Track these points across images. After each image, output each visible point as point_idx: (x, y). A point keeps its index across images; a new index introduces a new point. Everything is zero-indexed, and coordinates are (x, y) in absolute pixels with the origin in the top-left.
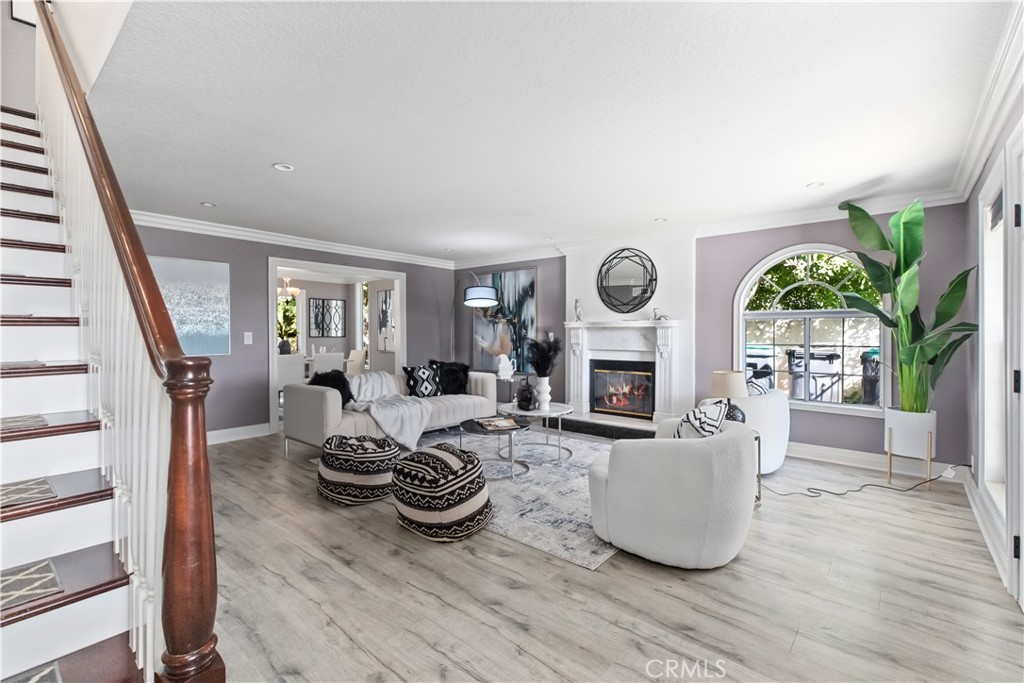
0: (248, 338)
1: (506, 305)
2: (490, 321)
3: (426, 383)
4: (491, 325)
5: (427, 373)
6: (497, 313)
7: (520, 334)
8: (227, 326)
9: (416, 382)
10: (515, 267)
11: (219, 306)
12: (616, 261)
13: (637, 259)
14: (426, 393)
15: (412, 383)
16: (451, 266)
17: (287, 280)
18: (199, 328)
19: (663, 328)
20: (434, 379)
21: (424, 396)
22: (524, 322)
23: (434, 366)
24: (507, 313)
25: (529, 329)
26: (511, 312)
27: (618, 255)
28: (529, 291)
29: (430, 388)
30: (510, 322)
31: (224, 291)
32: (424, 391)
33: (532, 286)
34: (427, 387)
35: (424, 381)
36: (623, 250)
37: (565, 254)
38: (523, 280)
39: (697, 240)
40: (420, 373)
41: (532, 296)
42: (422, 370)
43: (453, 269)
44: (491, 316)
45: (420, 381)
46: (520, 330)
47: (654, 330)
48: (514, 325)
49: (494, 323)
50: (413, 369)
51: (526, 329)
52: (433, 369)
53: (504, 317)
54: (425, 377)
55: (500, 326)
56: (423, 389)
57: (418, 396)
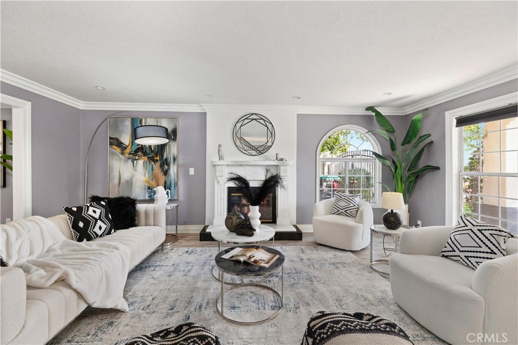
2: (129, 158)
3: (99, 223)
4: (130, 161)
5: (98, 211)
6: (136, 152)
9: (87, 223)
10: (157, 115)
12: (246, 121)
13: (262, 121)
14: (100, 233)
15: (81, 224)
19: (283, 165)
20: (107, 217)
21: (97, 235)
22: (166, 159)
23: (103, 203)
24: (148, 151)
25: (172, 165)
26: (152, 151)
27: (249, 118)
29: (104, 227)
30: (151, 159)
32: (98, 231)
34: (101, 227)
35: (96, 220)
36: (253, 114)
37: (206, 111)
39: (297, 114)
40: (90, 212)
42: (91, 209)
43: (81, 108)
44: (131, 154)
45: (92, 221)
47: (276, 166)
48: (155, 161)
49: (135, 160)
50: (80, 209)
51: (168, 165)
52: (102, 206)
53: (144, 155)
54: (97, 216)
55: (140, 162)
56: (96, 229)
57: (89, 239)
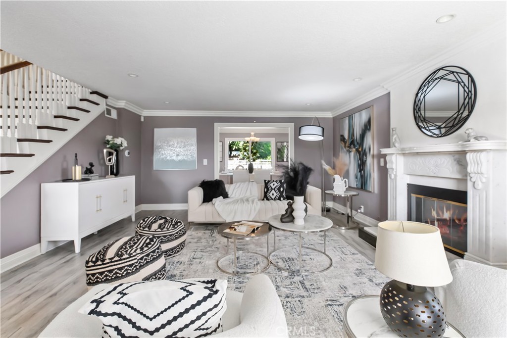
0: (205, 162)
1: (355, 138)
2: (347, 150)
3: (273, 191)
4: (348, 153)
5: (276, 185)
6: (351, 145)
7: (363, 160)
8: (195, 156)
9: (268, 189)
10: (359, 109)
11: (192, 148)
14: (273, 197)
15: (266, 190)
16: (329, 115)
17: (252, 133)
18: (185, 158)
19: (472, 150)
20: (279, 189)
21: (272, 199)
22: (365, 150)
24: (356, 144)
26: (358, 143)
28: (367, 126)
29: (275, 194)
30: (357, 150)
31: (194, 140)
32: (272, 196)
33: (369, 121)
34: (273, 194)
35: (272, 189)
36: (439, 70)
37: (390, 91)
38: (364, 116)
40: (272, 185)
41: (369, 129)
42: (275, 183)
43: (332, 117)
44: (348, 147)
45: (270, 189)
46: (363, 157)
47: (464, 153)
48: (359, 152)
49: (350, 152)
50: (269, 181)
51: (366, 156)
53: (354, 147)
54: (273, 187)
55: (352, 154)
56: (271, 195)
57: (268, 199)
